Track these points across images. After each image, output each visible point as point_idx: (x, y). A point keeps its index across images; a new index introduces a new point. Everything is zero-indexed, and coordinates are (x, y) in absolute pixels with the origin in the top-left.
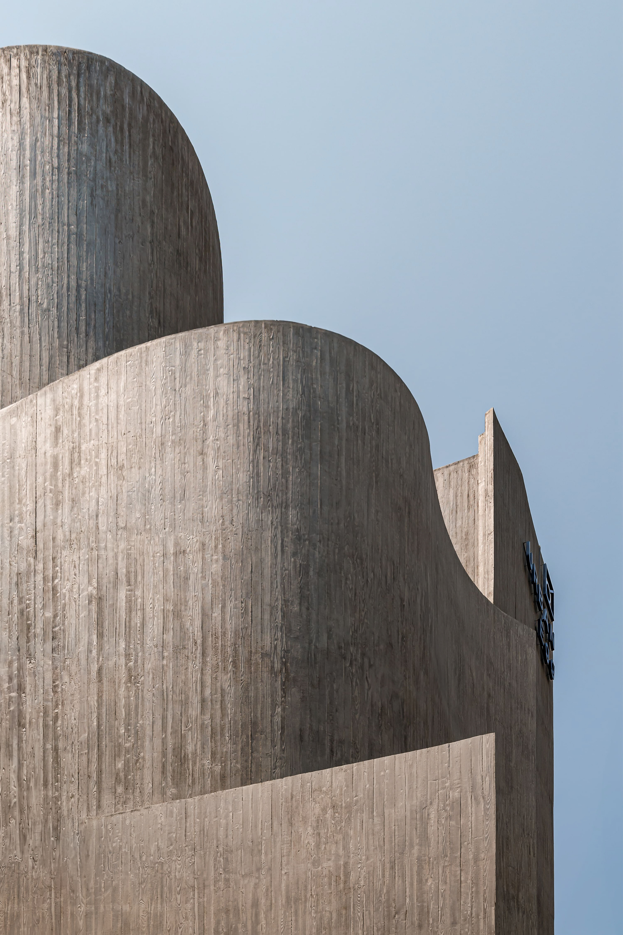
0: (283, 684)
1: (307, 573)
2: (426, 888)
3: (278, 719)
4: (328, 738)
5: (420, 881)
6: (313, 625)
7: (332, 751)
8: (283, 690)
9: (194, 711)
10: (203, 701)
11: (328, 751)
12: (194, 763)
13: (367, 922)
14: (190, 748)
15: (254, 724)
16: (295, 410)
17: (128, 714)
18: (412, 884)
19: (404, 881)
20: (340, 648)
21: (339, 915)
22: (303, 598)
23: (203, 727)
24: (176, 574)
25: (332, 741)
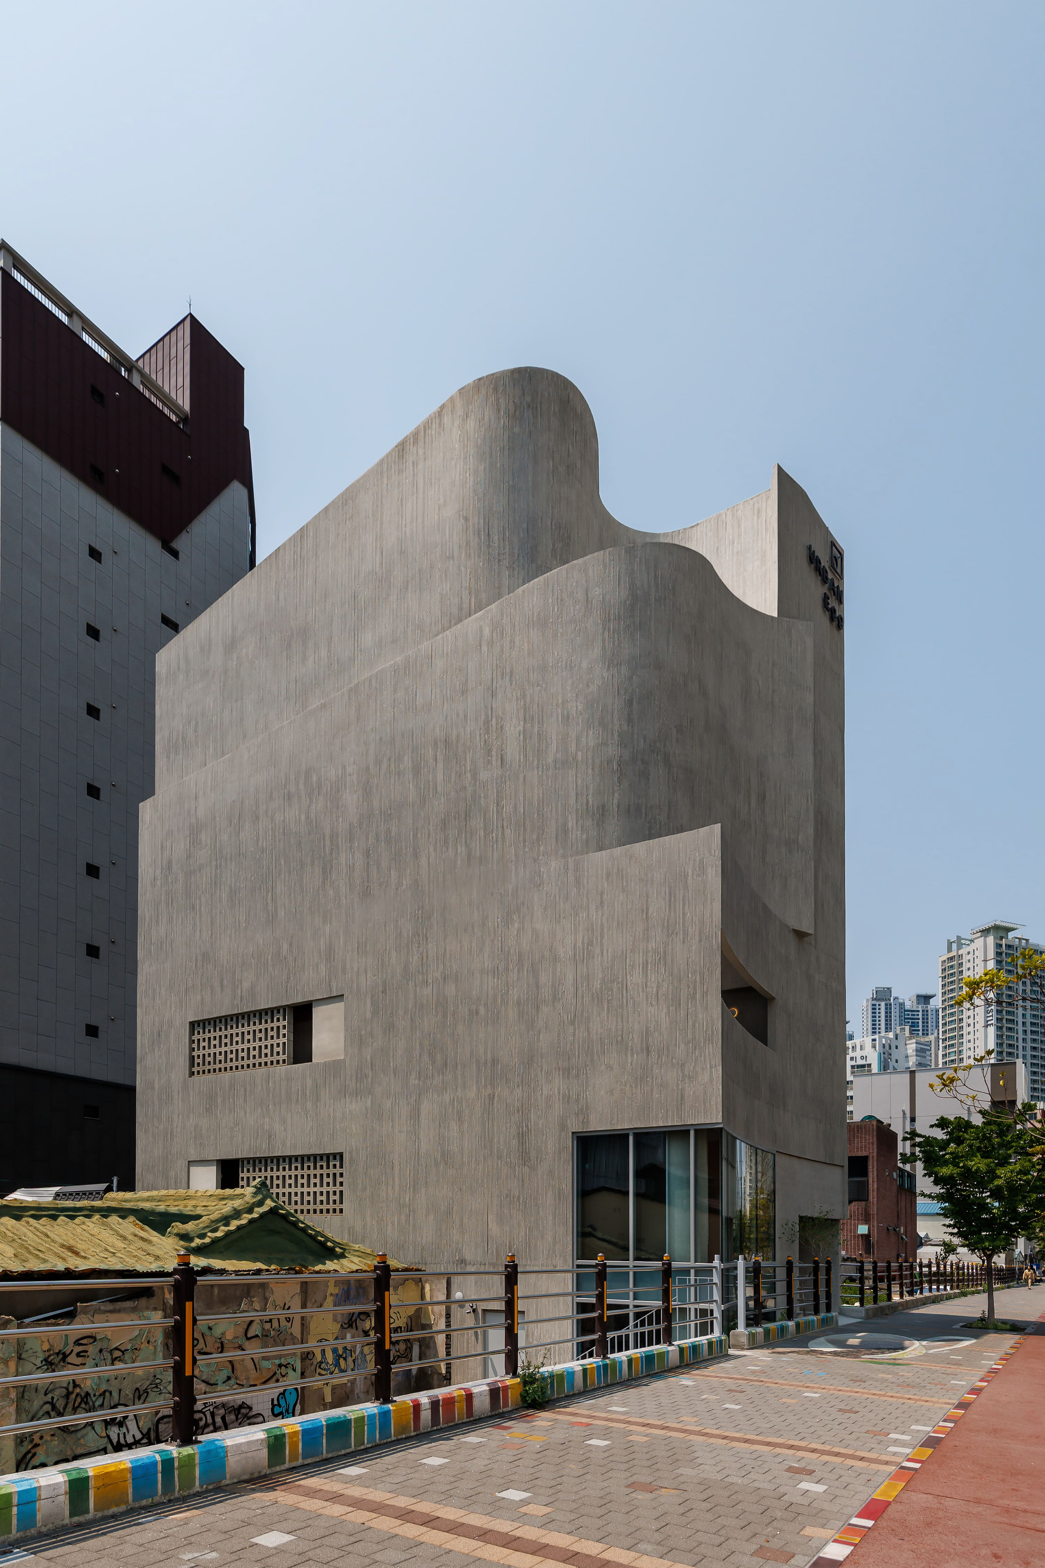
0: (619, 778)
1: (632, 704)
2: (687, 918)
3: (615, 801)
4: (644, 807)
5: (684, 914)
6: (635, 736)
7: (646, 815)
8: (619, 782)
9: (572, 801)
10: (577, 794)
11: (644, 815)
12: (572, 834)
13: (658, 939)
14: (570, 824)
15: (603, 806)
16: (625, 602)
17: (539, 804)
18: (679, 916)
19: (676, 914)
20: (651, 746)
21: (644, 934)
22: (630, 720)
23: (577, 810)
24: (563, 716)
25: (646, 808)
